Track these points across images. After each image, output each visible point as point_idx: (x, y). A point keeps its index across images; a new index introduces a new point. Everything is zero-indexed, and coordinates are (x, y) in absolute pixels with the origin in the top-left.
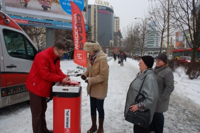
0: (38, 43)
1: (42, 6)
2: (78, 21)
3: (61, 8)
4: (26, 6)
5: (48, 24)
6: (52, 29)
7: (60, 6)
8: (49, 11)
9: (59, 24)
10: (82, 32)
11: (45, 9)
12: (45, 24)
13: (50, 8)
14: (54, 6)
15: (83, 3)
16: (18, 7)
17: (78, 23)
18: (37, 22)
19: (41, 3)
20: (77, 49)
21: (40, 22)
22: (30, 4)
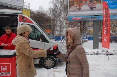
1: (90, 8)
4: (80, 10)
8: (94, 10)
11: (92, 9)
13: (95, 8)
14: (99, 6)
16: (76, 11)
18: (86, 18)
19: (89, 6)
20: (105, 34)
21: (88, 18)
22: (82, 8)
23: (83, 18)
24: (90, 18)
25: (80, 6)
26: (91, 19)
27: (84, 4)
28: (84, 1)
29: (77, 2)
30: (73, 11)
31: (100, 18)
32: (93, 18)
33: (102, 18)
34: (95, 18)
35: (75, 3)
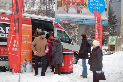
0: (75, 33)
1: (77, 11)
2: (98, 21)
3: (89, 11)
4: (67, 12)
5: (80, 21)
6: (83, 25)
7: (88, 10)
8: (81, 14)
9: (87, 22)
10: (100, 28)
11: (79, 12)
12: (78, 22)
13: (82, 11)
14: (85, 10)
15: (105, 5)
16: (63, 13)
17: (98, 23)
18: (73, 21)
19: (76, 9)
20: (97, 38)
21: (75, 21)
22: (70, 10)
23: (70, 21)
25: (68, 8)
27: (72, 6)
28: (72, 4)
29: (65, 4)
30: (61, 12)
34: (81, 22)
35: (63, 4)
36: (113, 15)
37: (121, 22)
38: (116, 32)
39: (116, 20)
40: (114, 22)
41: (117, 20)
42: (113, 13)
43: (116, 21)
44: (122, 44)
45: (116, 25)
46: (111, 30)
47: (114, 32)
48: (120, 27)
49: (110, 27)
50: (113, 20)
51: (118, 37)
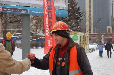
2: (48, 6)
5: (23, 10)
17: (48, 9)
18: (12, 9)
20: (48, 35)
21: (15, 9)
23: (5, 8)
24: (18, 9)
26: (18, 11)
31: (33, 12)
32: (21, 10)
33: (35, 12)
34: (25, 10)
36: (77, 7)
37: (86, 17)
38: (81, 28)
39: (80, 13)
40: (78, 16)
41: (82, 14)
42: (76, 5)
43: (80, 15)
44: (88, 43)
45: (80, 20)
46: (75, 26)
47: (78, 29)
48: (85, 22)
49: (73, 22)
50: (77, 14)
51: (83, 34)
